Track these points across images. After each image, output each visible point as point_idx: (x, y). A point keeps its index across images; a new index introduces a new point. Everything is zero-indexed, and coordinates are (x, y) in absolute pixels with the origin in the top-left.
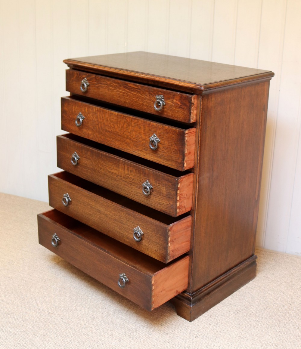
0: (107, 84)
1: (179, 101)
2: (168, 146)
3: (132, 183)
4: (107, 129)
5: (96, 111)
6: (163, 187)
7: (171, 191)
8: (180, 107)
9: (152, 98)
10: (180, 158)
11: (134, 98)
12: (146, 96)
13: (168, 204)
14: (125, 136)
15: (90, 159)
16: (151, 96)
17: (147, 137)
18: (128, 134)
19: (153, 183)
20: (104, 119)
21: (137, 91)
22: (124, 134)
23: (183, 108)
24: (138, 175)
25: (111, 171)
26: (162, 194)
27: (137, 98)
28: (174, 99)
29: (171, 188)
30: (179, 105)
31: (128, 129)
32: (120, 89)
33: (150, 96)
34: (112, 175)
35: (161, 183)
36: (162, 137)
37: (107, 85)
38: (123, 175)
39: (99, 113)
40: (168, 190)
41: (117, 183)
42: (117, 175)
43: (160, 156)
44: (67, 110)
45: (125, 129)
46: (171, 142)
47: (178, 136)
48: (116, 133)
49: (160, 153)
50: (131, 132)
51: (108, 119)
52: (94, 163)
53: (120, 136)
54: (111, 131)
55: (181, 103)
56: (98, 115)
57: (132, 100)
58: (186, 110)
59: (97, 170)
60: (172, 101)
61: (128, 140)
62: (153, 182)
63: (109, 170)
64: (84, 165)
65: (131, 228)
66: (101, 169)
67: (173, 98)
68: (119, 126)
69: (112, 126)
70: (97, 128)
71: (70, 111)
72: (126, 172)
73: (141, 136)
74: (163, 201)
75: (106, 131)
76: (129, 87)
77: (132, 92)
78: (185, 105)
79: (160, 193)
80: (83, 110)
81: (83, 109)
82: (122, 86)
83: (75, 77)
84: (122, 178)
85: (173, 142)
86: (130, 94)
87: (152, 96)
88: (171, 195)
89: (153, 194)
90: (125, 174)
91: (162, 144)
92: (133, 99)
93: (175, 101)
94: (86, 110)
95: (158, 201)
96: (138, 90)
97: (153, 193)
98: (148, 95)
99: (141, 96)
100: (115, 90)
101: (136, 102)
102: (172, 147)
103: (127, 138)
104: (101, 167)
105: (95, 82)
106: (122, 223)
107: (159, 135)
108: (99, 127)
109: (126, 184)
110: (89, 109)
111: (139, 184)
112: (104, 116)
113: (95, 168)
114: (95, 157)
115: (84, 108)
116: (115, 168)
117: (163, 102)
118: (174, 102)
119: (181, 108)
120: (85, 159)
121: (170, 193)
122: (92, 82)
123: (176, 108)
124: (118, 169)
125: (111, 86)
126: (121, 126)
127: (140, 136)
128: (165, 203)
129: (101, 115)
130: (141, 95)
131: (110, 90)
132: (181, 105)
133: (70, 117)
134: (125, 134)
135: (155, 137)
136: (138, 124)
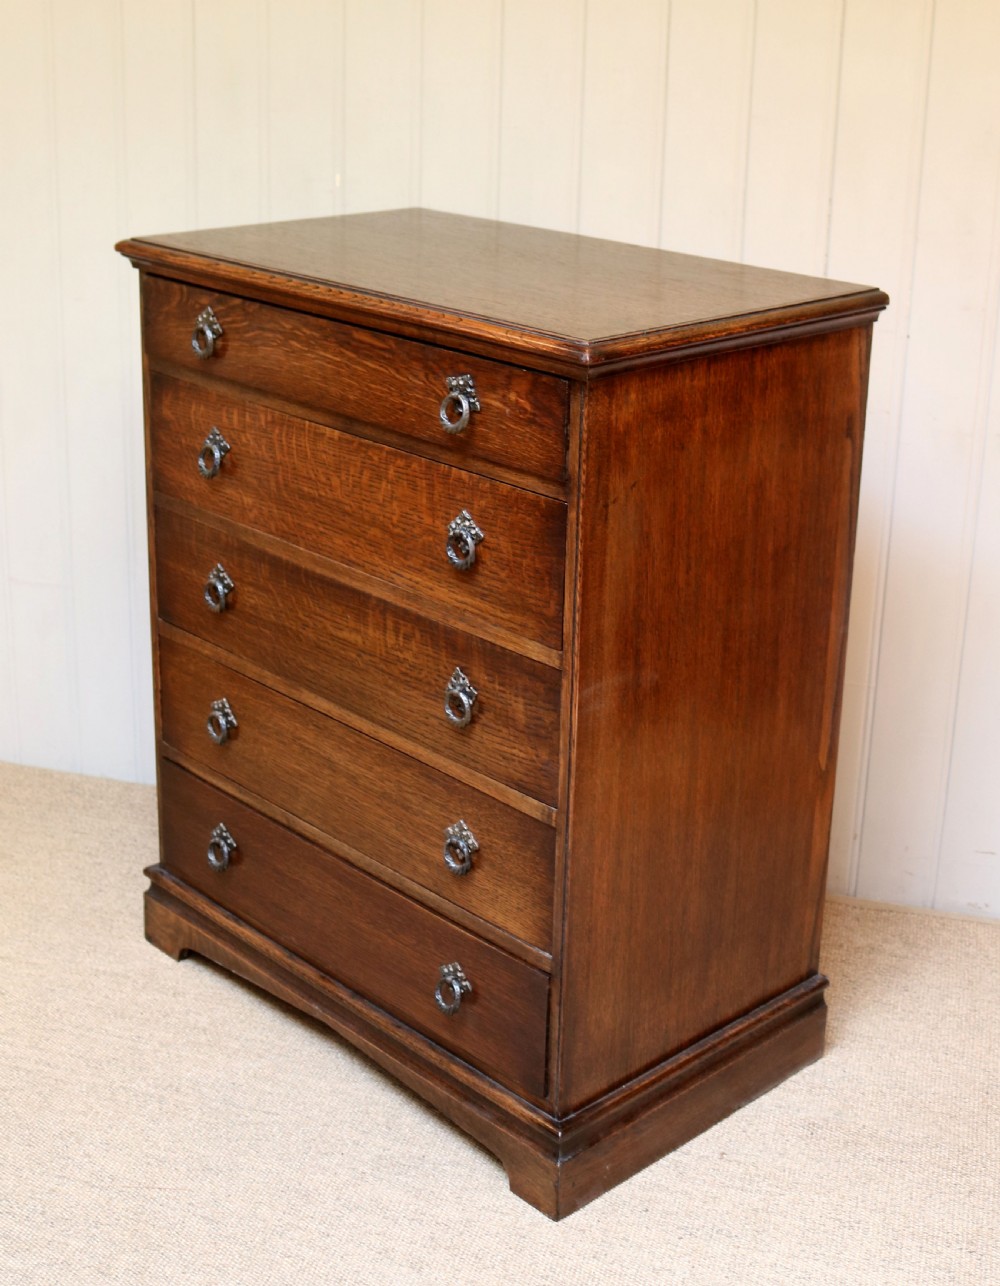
0: (281, 329)
1: (527, 399)
2: (511, 558)
3: (408, 679)
4: (306, 489)
5: (267, 423)
6: (516, 696)
7: (542, 711)
8: (531, 422)
9: (435, 385)
10: (552, 602)
11: (373, 382)
12: (416, 376)
13: (534, 758)
14: (367, 517)
15: (268, 591)
16: (431, 377)
17: (438, 523)
18: (375, 509)
19: (482, 682)
20: (295, 452)
21: (384, 358)
22: (361, 509)
23: (541, 426)
24: (430, 651)
25: (341, 634)
26: (511, 722)
27: (385, 382)
28: (508, 389)
29: (544, 702)
30: (526, 411)
31: (374, 489)
32: (326, 349)
33: (427, 376)
34: (344, 650)
35: (507, 681)
36: (491, 525)
37: (281, 333)
38: (378, 652)
39: (277, 431)
40: (534, 708)
41: (361, 680)
42: (361, 652)
43: (486, 592)
44: (173, 417)
45: (364, 492)
46: (520, 541)
47: (544, 520)
48: (334, 503)
49: (483, 580)
50: (384, 500)
51: (309, 454)
52: (281, 605)
53: (350, 515)
54: (320, 496)
55: (535, 406)
56: (275, 437)
57: (366, 389)
58: (552, 433)
59: (291, 629)
60: (504, 396)
61: (374, 532)
62: (483, 678)
63: (334, 632)
64: (247, 610)
65: (437, 828)
66: (305, 625)
67: (508, 387)
68: (343, 478)
69: (323, 479)
70: (273, 484)
71: (182, 423)
72: (391, 640)
73: (419, 517)
74: (515, 748)
75: (303, 496)
76: (354, 343)
77: (365, 362)
78: (548, 413)
79: (507, 720)
80: (225, 420)
81: (224, 414)
82: (333, 340)
83: (174, 303)
84: (377, 660)
85: (529, 542)
86: (359, 368)
87: (435, 379)
88: (544, 728)
89: (481, 721)
90: (386, 646)
91: (489, 548)
92: (370, 388)
93: (513, 396)
94: (235, 418)
95: (497, 746)
96: (387, 355)
97: (484, 719)
98: (422, 375)
99: (398, 376)
100: (307, 352)
101: (379, 398)
102: (525, 562)
103: (373, 523)
104: (307, 619)
105: (242, 321)
106: (407, 809)
107: (481, 516)
108: (277, 482)
109: (390, 682)
110: (244, 416)
111: (433, 682)
112: (294, 441)
113: (287, 624)
114: (285, 582)
115: (227, 411)
116: (352, 624)
117: (472, 400)
118: (509, 400)
119: (535, 422)
120: (251, 589)
121: (539, 719)
122: (232, 322)
123: (516, 423)
124: (362, 629)
125: (296, 338)
126: (351, 481)
127: (418, 519)
128: (522, 755)
129: (284, 439)
130: (398, 371)
131: (293, 352)
132: (534, 415)
133: (180, 443)
134: (364, 507)
135: (467, 523)
136: (407, 474)
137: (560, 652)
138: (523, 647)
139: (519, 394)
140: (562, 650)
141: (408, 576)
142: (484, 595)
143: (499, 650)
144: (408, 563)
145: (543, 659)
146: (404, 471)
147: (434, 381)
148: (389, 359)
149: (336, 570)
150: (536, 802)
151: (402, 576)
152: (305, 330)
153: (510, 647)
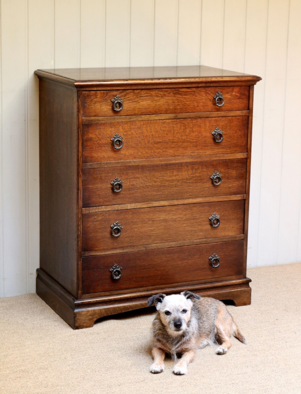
0: (151, 95)
1: (238, 93)
2: (232, 135)
3: (198, 181)
7: (241, 170)
8: (239, 98)
9: (209, 97)
10: (244, 141)
11: (187, 102)
12: (202, 96)
13: (239, 184)
16: (208, 95)
17: (208, 134)
18: (185, 137)
19: (222, 171)
21: (191, 94)
23: (242, 98)
24: (206, 170)
26: (231, 178)
27: (191, 100)
30: (238, 96)
33: (206, 95)
36: (225, 128)
37: (150, 96)
38: (186, 178)
40: (238, 171)
46: (234, 130)
47: (241, 122)
49: (223, 144)
51: (159, 130)
53: (175, 142)
54: (162, 140)
55: (240, 94)
56: (144, 129)
57: (185, 104)
59: (150, 185)
60: (231, 94)
67: (232, 92)
68: (172, 132)
69: (165, 135)
71: (99, 136)
72: (191, 172)
73: (201, 134)
74: (233, 184)
75: (156, 143)
76: (181, 92)
77: (184, 97)
78: (244, 95)
80: (121, 130)
82: (172, 93)
84: (185, 180)
85: (237, 129)
86: (181, 99)
87: (209, 95)
90: (189, 175)
91: (225, 135)
92: (186, 103)
93: (234, 93)
94: (126, 127)
96: (192, 93)
97: (222, 181)
98: (204, 95)
99: (196, 98)
100: (161, 99)
101: (189, 105)
102: (236, 134)
103: (184, 142)
105: (133, 96)
107: (222, 127)
109: (190, 185)
110: (130, 126)
111: (206, 178)
112: (152, 128)
114: (148, 172)
115: (122, 127)
116: (176, 174)
118: (233, 95)
120: (132, 180)
121: (240, 173)
122: (128, 97)
123: (235, 100)
124: (180, 174)
128: (235, 184)
129: (148, 128)
130: (196, 96)
131: (156, 100)
132: (240, 96)
133: (98, 143)
134: (180, 138)
135: (219, 130)
136: (197, 124)
137: (247, 153)
138: (236, 156)
139: (235, 92)
140: (247, 152)
141: (197, 152)
142: (223, 147)
143: (228, 160)
144: (198, 148)
145: (242, 157)
146: (196, 123)
147: (208, 96)
148: (193, 94)
149: (170, 160)
150: (239, 195)
151: (195, 153)
152: (160, 93)
153: (232, 158)
